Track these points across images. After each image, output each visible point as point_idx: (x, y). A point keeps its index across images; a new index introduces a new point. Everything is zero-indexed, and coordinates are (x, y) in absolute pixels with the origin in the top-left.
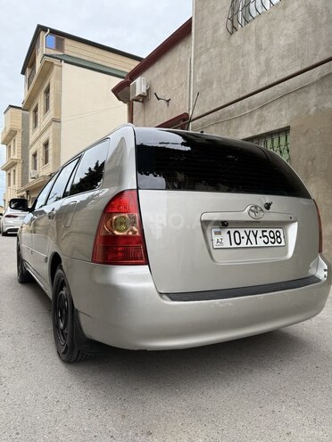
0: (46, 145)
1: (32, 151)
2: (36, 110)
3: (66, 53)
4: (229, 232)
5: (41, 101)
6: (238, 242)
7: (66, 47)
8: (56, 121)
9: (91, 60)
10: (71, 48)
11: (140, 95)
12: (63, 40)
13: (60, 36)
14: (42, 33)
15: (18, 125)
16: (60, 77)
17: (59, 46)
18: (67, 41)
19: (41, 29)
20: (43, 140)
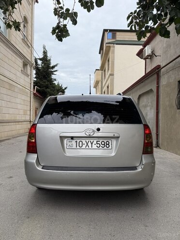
0: (108, 87)
1: (103, 91)
2: (105, 71)
3: (117, 39)
4: (76, 142)
5: (106, 66)
6: (81, 146)
7: (117, 36)
8: (112, 75)
9: (130, 40)
10: (120, 36)
11: (147, 56)
12: (116, 33)
13: (114, 32)
14: (106, 32)
15: (100, 78)
16: (113, 52)
17: (114, 37)
18: (118, 33)
19: (105, 31)
20: (107, 85)
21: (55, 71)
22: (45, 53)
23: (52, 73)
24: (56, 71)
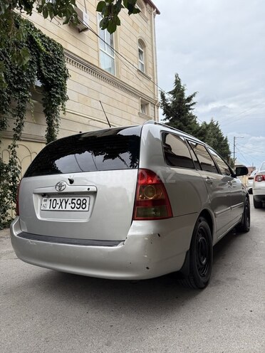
4: (50, 200)
6: (54, 206)
21: (192, 105)
22: (178, 82)
23: (188, 108)
24: (194, 103)
